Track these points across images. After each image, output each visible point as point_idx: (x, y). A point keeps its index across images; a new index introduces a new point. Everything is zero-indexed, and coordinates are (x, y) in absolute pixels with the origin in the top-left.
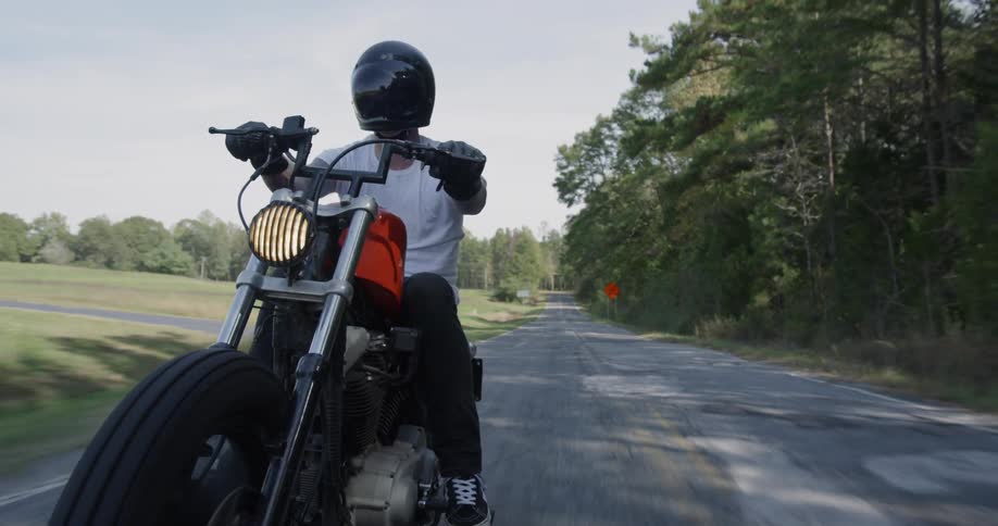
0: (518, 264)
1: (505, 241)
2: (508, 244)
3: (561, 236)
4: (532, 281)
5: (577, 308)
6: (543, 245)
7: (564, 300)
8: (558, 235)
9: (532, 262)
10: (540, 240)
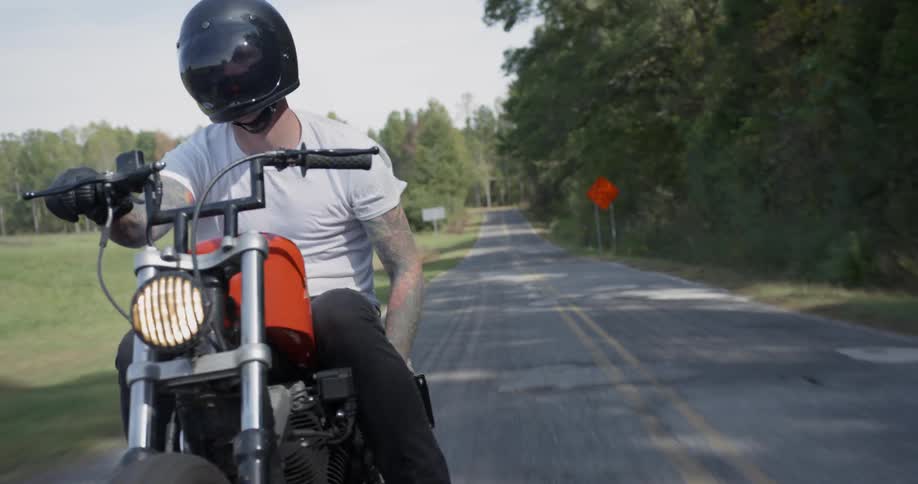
0: (425, 166)
1: (404, 132)
2: (409, 136)
3: (496, 115)
4: (453, 193)
5: (534, 231)
6: (467, 132)
7: (512, 219)
8: (490, 114)
9: (451, 159)
10: (459, 124)
